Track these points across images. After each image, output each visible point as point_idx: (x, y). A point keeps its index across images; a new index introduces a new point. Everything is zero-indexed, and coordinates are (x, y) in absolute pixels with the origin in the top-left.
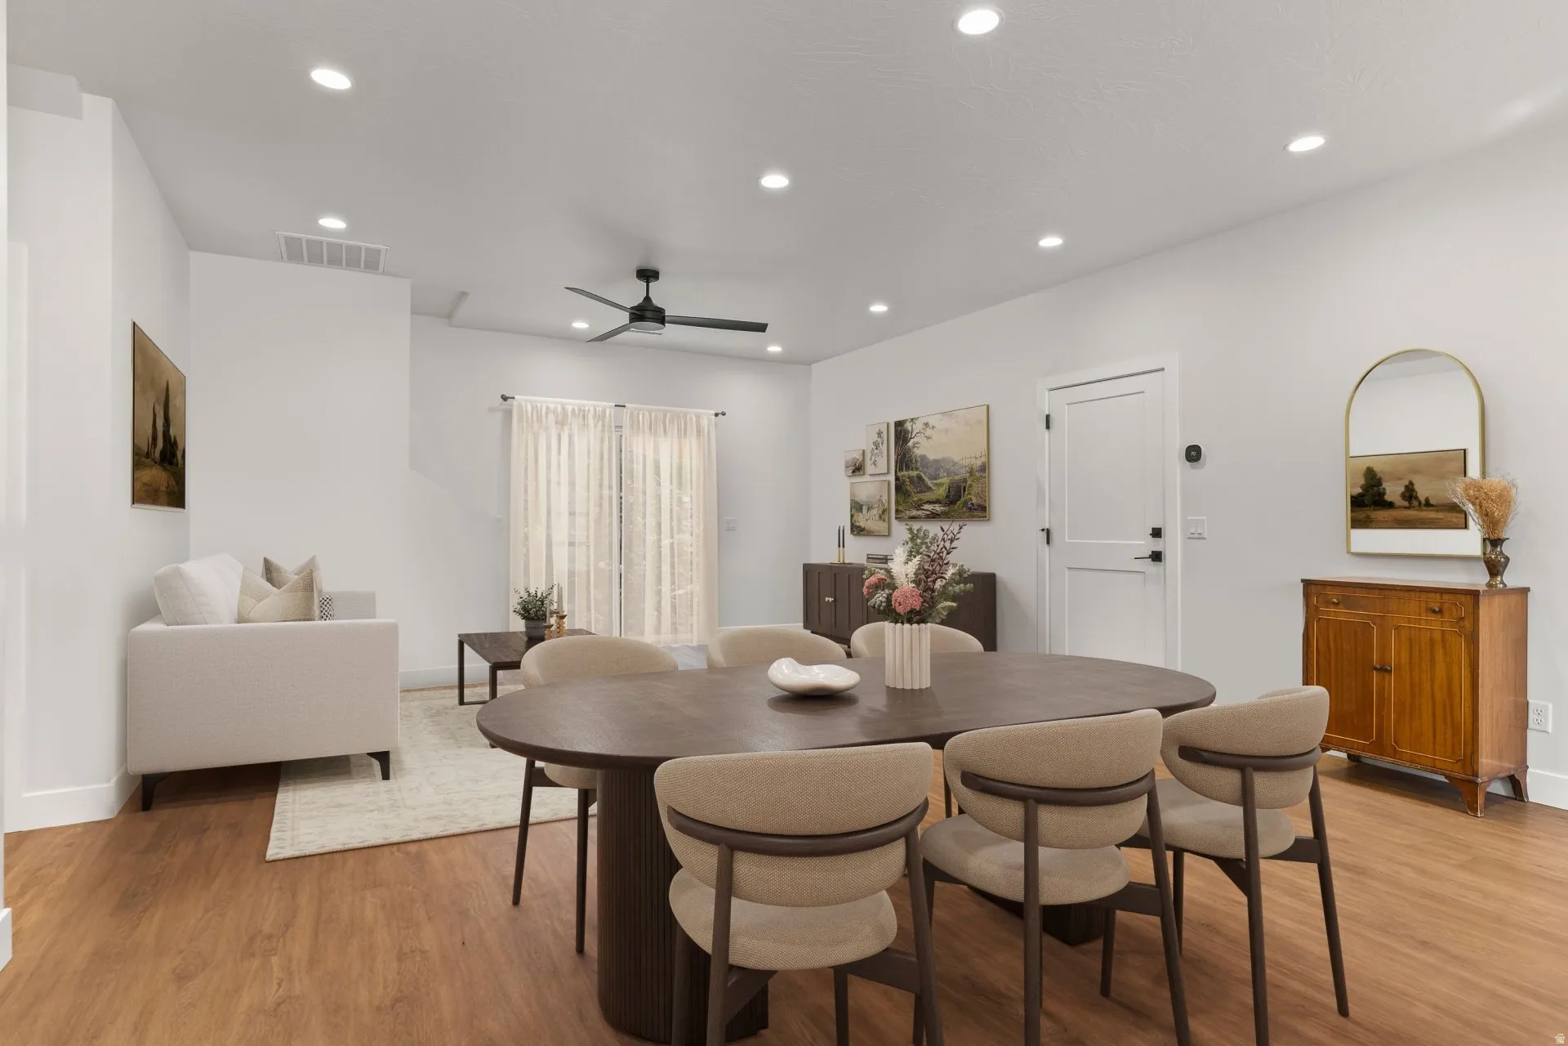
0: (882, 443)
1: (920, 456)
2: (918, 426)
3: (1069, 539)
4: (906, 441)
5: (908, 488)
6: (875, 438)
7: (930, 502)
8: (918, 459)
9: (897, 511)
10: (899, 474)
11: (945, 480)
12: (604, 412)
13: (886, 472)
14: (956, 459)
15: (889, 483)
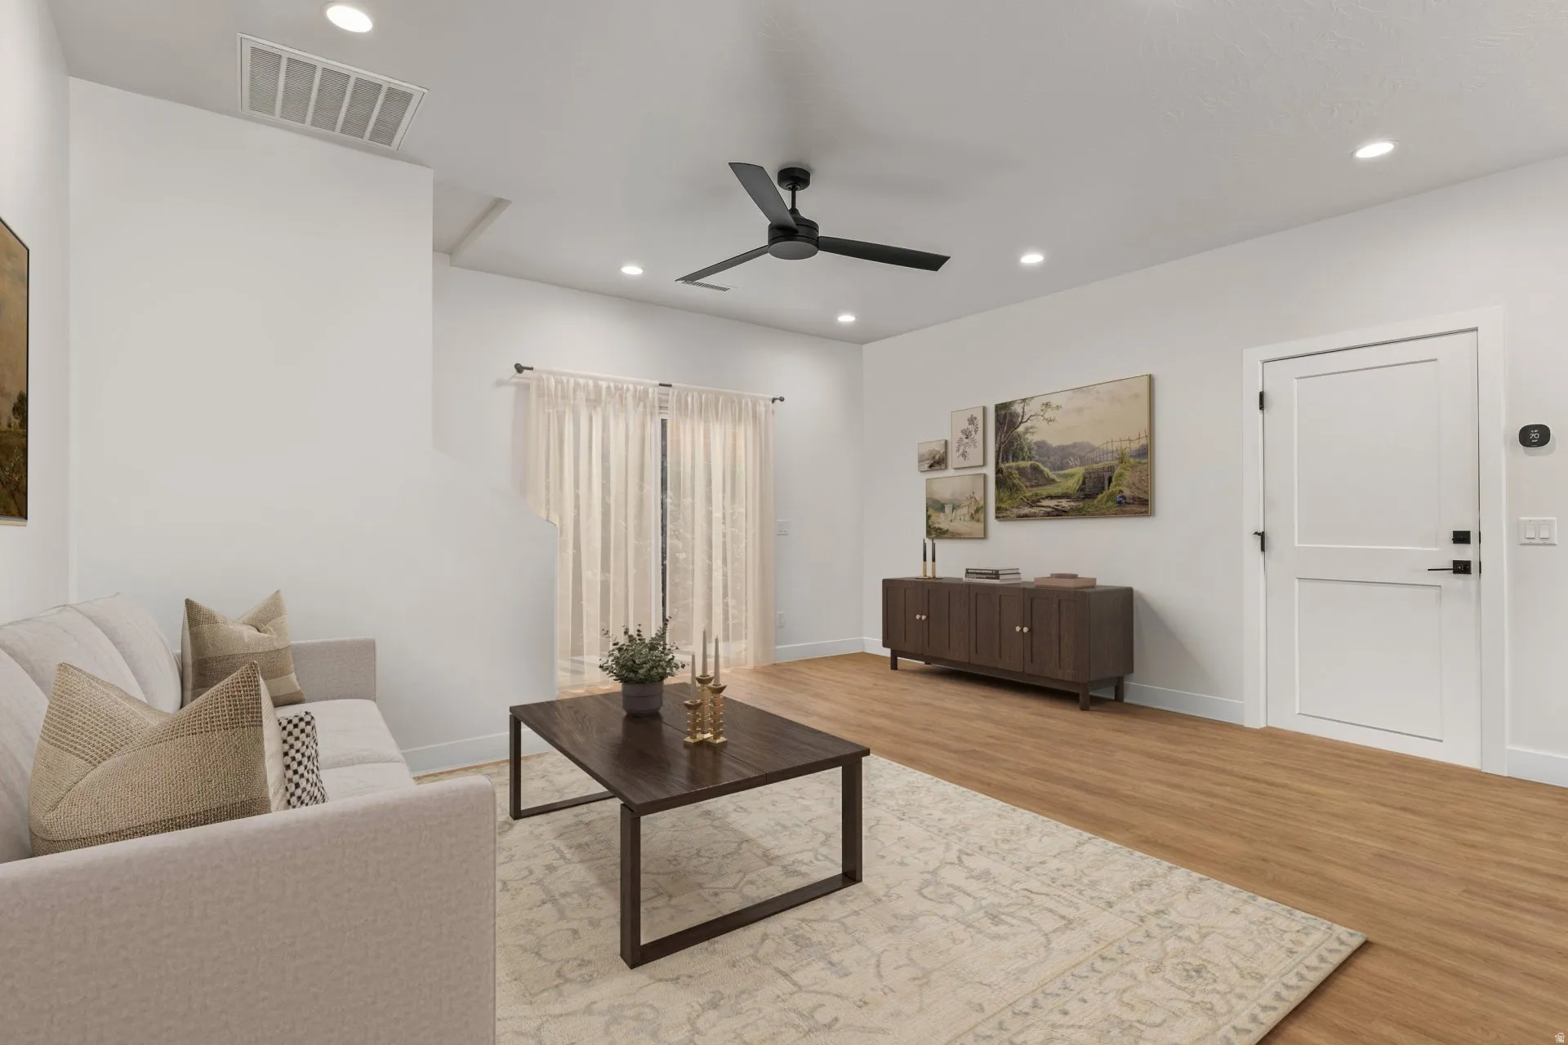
0: (976, 431)
1: (1035, 444)
2: (1033, 407)
3: (1299, 543)
4: (1013, 425)
5: (1016, 481)
6: (965, 425)
7: (1051, 497)
8: (1033, 446)
9: (998, 509)
10: (1002, 466)
11: (1079, 471)
12: (646, 392)
13: (982, 464)
14: (1098, 441)
15: (985, 476)
